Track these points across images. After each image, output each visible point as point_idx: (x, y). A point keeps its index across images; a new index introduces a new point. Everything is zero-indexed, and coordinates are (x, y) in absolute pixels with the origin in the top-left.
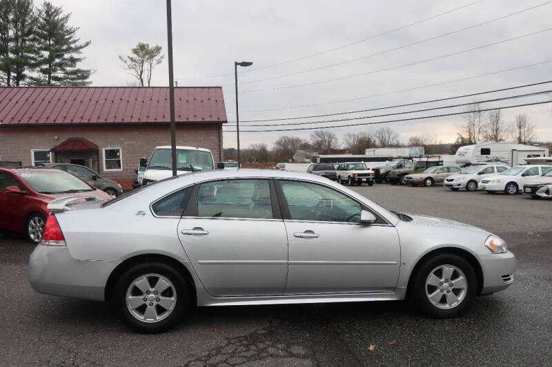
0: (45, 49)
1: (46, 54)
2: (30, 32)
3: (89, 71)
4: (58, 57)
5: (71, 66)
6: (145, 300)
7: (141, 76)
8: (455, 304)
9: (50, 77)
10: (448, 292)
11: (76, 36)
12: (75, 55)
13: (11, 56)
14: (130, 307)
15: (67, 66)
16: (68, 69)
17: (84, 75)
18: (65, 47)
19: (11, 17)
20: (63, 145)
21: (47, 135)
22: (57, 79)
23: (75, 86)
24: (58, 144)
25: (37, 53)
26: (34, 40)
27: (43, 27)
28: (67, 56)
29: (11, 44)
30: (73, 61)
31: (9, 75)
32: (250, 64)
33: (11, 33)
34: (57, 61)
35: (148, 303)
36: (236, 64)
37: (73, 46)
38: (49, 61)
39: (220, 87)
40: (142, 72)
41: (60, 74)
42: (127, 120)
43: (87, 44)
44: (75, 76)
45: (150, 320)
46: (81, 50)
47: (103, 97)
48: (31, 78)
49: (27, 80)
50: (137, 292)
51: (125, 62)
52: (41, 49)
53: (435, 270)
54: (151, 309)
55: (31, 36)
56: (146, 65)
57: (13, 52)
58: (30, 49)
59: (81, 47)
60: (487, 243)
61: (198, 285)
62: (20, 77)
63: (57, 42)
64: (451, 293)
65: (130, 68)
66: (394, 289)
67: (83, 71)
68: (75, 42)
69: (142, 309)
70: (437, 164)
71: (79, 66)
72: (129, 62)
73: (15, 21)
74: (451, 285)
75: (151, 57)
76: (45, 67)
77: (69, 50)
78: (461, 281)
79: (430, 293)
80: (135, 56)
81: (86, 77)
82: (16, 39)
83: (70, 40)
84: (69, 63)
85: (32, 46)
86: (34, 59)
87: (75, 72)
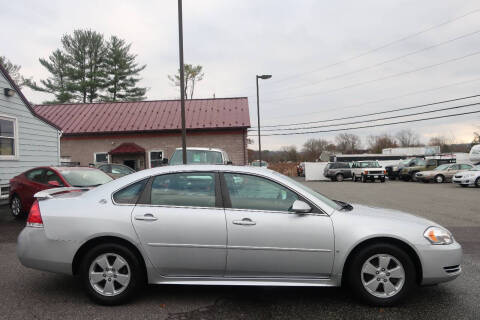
0: (112, 73)
1: (112, 76)
2: (101, 61)
3: (145, 89)
4: (121, 78)
5: (131, 86)
6: (105, 276)
8: (392, 294)
9: (115, 95)
10: (386, 281)
11: (135, 62)
12: (134, 77)
13: (87, 79)
14: (92, 282)
15: (128, 85)
16: (129, 88)
17: (141, 92)
18: (126, 71)
19: (87, 49)
20: (118, 148)
21: (107, 141)
22: (120, 96)
23: (134, 101)
24: (114, 148)
25: (106, 76)
26: (104, 66)
27: (110, 56)
28: (128, 77)
29: (87, 71)
30: (133, 81)
31: (85, 94)
32: (270, 76)
33: (87, 62)
34: (121, 82)
35: (107, 278)
36: (258, 77)
37: (132, 69)
38: (114, 82)
39: (246, 98)
40: (185, 88)
41: (122, 92)
42: (168, 127)
43: (143, 68)
44: (134, 94)
45: (108, 294)
46: (139, 72)
47: (150, 109)
48: (101, 96)
49: (99, 98)
50: (98, 269)
51: (173, 80)
52: (109, 73)
53: (370, 259)
54: (110, 284)
57: (90, 76)
58: (101, 74)
59: (139, 70)
60: (426, 235)
61: (148, 265)
62: (94, 96)
63: (120, 67)
64: (388, 282)
65: (177, 85)
66: (330, 276)
67: (140, 89)
68: (134, 66)
69: (102, 284)
70: (448, 161)
71: (138, 85)
72: (176, 80)
73: (90, 53)
74: (388, 274)
75: (193, 76)
76: (112, 87)
77: (130, 73)
78: (398, 271)
79: (367, 281)
81: (143, 94)
82: (90, 66)
83: (131, 65)
84: (130, 83)
85: (102, 71)
86: (103, 81)
87: (134, 90)
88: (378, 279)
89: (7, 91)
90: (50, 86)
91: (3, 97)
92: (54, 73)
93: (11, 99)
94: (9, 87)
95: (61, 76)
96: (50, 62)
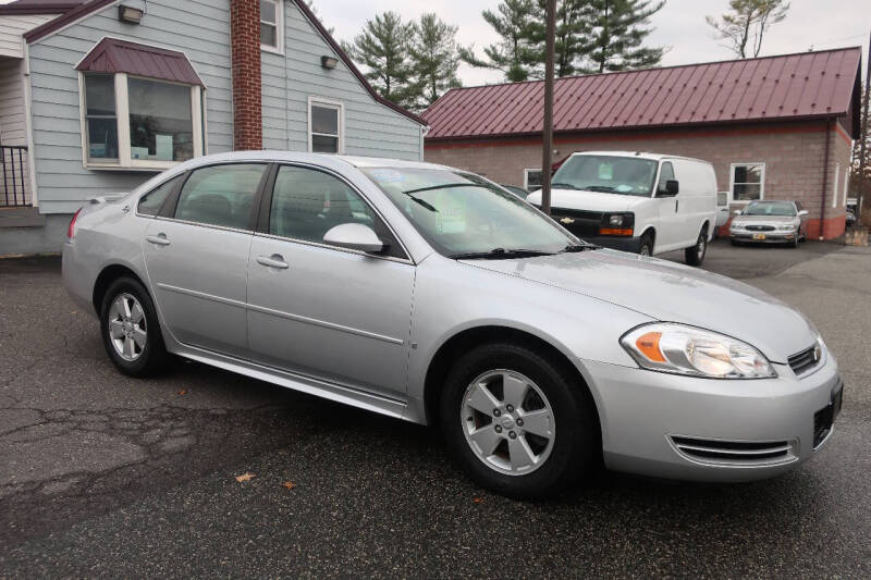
0: (599, 24)
3: (661, 50)
4: (617, 33)
5: (634, 45)
6: (124, 327)
7: (743, 47)
8: (524, 470)
9: (602, 66)
12: (640, 27)
14: (111, 332)
15: (629, 45)
16: (631, 50)
17: (649, 57)
18: (624, 17)
22: (613, 67)
25: (588, 31)
26: (587, 12)
28: (630, 29)
30: (637, 35)
34: (614, 39)
37: (638, 13)
38: (603, 41)
40: (745, 41)
41: (617, 59)
43: (660, 6)
44: (640, 60)
45: (126, 357)
46: (650, 18)
48: (580, 70)
49: (575, 74)
51: (716, 26)
52: (595, 25)
53: (487, 375)
55: (583, 9)
56: (754, 27)
57: (562, 34)
58: (581, 27)
59: (650, 13)
62: (566, 70)
63: (615, 11)
64: (521, 439)
65: (726, 35)
67: (651, 51)
68: (643, 5)
72: (723, 25)
75: (766, 12)
76: (599, 50)
77: (633, 20)
78: (544, 421)
80: (733, 13)
81: (656, 60)
82: (562, 14)
83: (636, 5)
84: (632, 40)
85: (583, 23)
86: (583, 41)
87: (638, 55)
88: (498, 428)
89: (324, 59)
90: (496, 57)
91: (320, 71)
92: (504, 34)
93: (333, 74)
94: (330, 53)
95: (516, 38)
96: (499, 15)
